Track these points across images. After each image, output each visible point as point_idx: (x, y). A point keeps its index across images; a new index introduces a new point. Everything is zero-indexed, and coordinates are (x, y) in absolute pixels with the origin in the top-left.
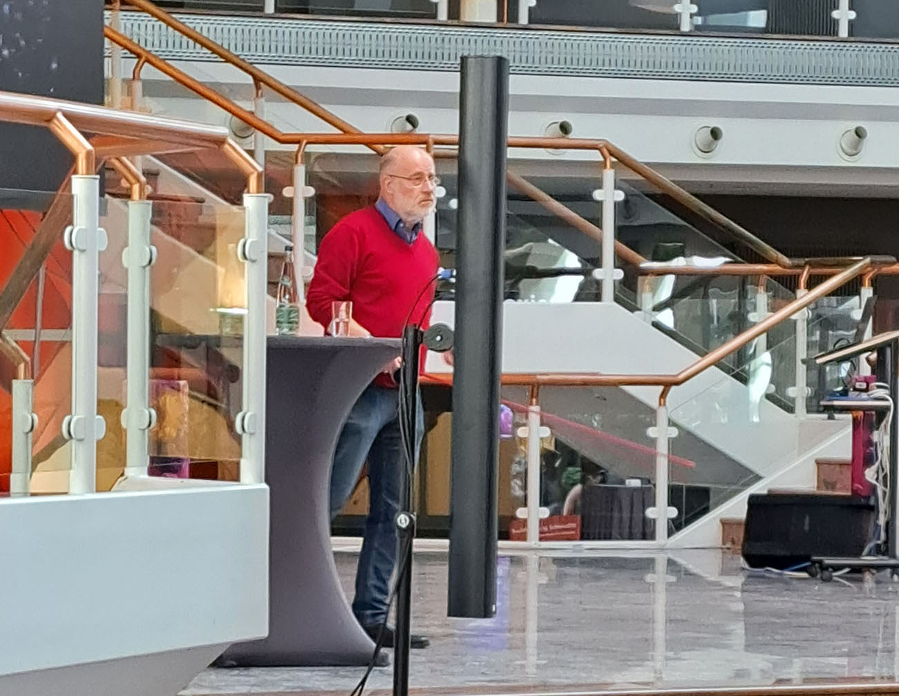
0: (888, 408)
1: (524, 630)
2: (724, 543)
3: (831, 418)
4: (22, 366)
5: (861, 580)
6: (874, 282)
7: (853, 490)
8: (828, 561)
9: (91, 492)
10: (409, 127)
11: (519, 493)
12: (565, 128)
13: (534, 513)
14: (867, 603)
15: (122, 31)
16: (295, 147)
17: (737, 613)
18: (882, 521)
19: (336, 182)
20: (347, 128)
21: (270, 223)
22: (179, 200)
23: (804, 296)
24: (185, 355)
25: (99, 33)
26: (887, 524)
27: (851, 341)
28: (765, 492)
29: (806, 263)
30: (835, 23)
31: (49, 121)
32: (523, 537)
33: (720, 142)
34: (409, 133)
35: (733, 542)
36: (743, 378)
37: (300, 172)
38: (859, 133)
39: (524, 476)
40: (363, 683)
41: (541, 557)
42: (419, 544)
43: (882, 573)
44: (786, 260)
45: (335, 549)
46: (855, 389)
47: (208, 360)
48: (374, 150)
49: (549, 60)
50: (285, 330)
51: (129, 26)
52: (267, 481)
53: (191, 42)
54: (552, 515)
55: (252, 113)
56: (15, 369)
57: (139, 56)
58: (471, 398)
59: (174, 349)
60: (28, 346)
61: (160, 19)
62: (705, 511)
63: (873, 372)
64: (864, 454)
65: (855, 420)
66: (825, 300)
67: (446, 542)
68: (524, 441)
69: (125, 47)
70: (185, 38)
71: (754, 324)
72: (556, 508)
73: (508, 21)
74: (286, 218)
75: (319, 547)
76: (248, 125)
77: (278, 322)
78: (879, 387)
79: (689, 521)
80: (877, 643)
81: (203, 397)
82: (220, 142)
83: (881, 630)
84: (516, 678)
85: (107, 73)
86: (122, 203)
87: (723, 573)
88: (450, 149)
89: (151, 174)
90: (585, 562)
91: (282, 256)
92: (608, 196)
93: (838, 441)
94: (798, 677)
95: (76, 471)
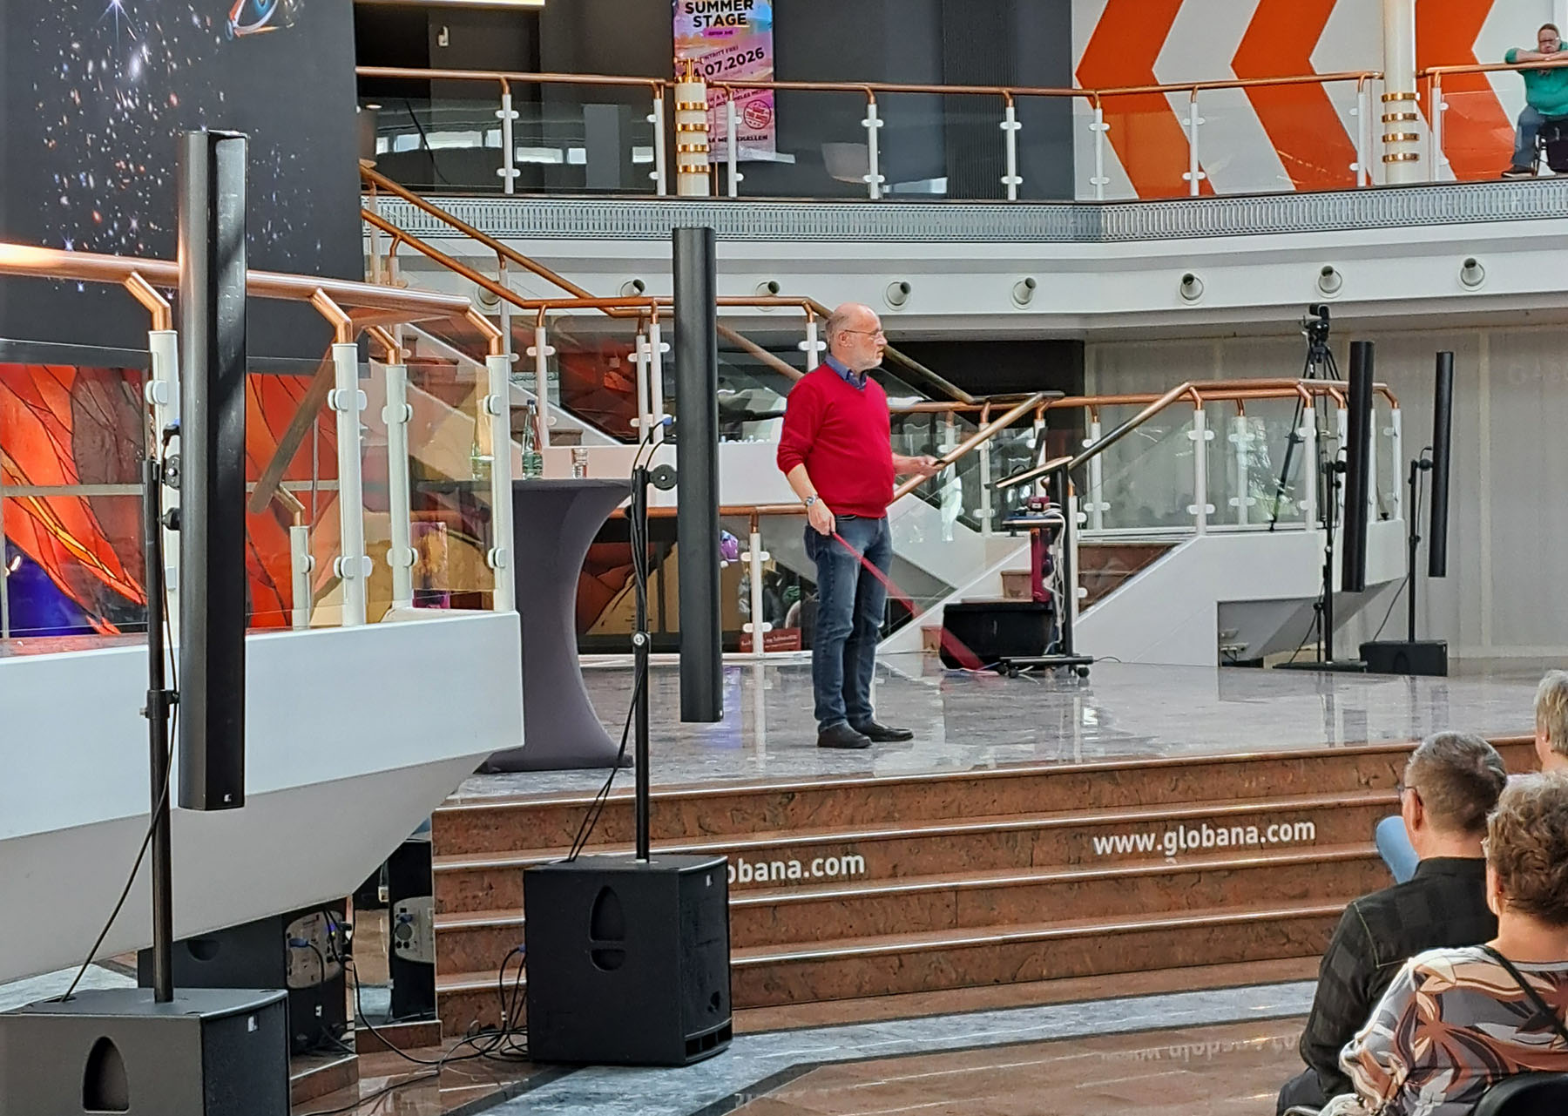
0: (1061, 525)
1: (753, 730)
2: (925, 648)
3: (1013, 535)
4: (298, 514)
5: (1043, 676)
6: (1046, 415)
7: (1034, 598)
8: (1014, 660)
9: (363, 624)
10: (636, 290)
11: (746, 610)
12: (773, 288)
13: (759, 628)
14: (1049, 696)
15: (379, 214)
16: (536, 312)
17: (936, 709)
18: (1059, 623)
19: (575, 342)
20: (581, 294)
21: (513, 379)
22: (436, 363)
23: (986, 429)
24: (440, 498)
25: (359, 216)
26: (1064, 625)
27: (1027, 468)
28: (958, 602)
29: (988, 400)
30: (1005, 187)
31: (311, 296)
32: (750, 649)
33: (908, 295)
34: (636, 296)
35: (932, 646)
36: (937, 504)
37: (541, 333)
38: (1029, 284)
39: (749, 595)
40: (609, 782)
41: (766, 666)
42: (654, 659)
43: (1061, 669)
44: (970, 398)
45: (582, 665)
46: (1032, 510)
47: (461, 502)
48: (605, 311)
49: (757, 228)
50: (530, 475)
51: (385, 208)
52: (518, 609)
53: (441, 222)
54: (774, 628)
55: (497, 282)
56: (292, 517)
57: (394, 235)
58: (694, 531)
59: (432, 495)
60: (305, 497)
61: (412, 202)
62: (910, 619)
63: (1047, 494)
64: (1042, 565)
65: (1033, 536)
66: (1005, 433)
67: (678, 656)
68: (748, 564)
69: (382, 228)
70: (435, 219)
72: (778, 623)
73: (720, 195)
74: (530, 374)
75: (570, 664)
76: (495, 293)
77: (524, 468)
78: (1052, 507)
79: (894, 630)
80: (1058, 729)
81: (460, 535)
82: (464, 310)
83: (1062, 720)
84: (745, 772)
85: (367, 251)
86: (382, 365)
87: (924, 675)
88: (670, 310)
89: (409, 341)
90: (804, 669)
91: (525, 409)
92: (812, 346)
93: (1020, 556)
94: (991, 762)
95: (347, 607)
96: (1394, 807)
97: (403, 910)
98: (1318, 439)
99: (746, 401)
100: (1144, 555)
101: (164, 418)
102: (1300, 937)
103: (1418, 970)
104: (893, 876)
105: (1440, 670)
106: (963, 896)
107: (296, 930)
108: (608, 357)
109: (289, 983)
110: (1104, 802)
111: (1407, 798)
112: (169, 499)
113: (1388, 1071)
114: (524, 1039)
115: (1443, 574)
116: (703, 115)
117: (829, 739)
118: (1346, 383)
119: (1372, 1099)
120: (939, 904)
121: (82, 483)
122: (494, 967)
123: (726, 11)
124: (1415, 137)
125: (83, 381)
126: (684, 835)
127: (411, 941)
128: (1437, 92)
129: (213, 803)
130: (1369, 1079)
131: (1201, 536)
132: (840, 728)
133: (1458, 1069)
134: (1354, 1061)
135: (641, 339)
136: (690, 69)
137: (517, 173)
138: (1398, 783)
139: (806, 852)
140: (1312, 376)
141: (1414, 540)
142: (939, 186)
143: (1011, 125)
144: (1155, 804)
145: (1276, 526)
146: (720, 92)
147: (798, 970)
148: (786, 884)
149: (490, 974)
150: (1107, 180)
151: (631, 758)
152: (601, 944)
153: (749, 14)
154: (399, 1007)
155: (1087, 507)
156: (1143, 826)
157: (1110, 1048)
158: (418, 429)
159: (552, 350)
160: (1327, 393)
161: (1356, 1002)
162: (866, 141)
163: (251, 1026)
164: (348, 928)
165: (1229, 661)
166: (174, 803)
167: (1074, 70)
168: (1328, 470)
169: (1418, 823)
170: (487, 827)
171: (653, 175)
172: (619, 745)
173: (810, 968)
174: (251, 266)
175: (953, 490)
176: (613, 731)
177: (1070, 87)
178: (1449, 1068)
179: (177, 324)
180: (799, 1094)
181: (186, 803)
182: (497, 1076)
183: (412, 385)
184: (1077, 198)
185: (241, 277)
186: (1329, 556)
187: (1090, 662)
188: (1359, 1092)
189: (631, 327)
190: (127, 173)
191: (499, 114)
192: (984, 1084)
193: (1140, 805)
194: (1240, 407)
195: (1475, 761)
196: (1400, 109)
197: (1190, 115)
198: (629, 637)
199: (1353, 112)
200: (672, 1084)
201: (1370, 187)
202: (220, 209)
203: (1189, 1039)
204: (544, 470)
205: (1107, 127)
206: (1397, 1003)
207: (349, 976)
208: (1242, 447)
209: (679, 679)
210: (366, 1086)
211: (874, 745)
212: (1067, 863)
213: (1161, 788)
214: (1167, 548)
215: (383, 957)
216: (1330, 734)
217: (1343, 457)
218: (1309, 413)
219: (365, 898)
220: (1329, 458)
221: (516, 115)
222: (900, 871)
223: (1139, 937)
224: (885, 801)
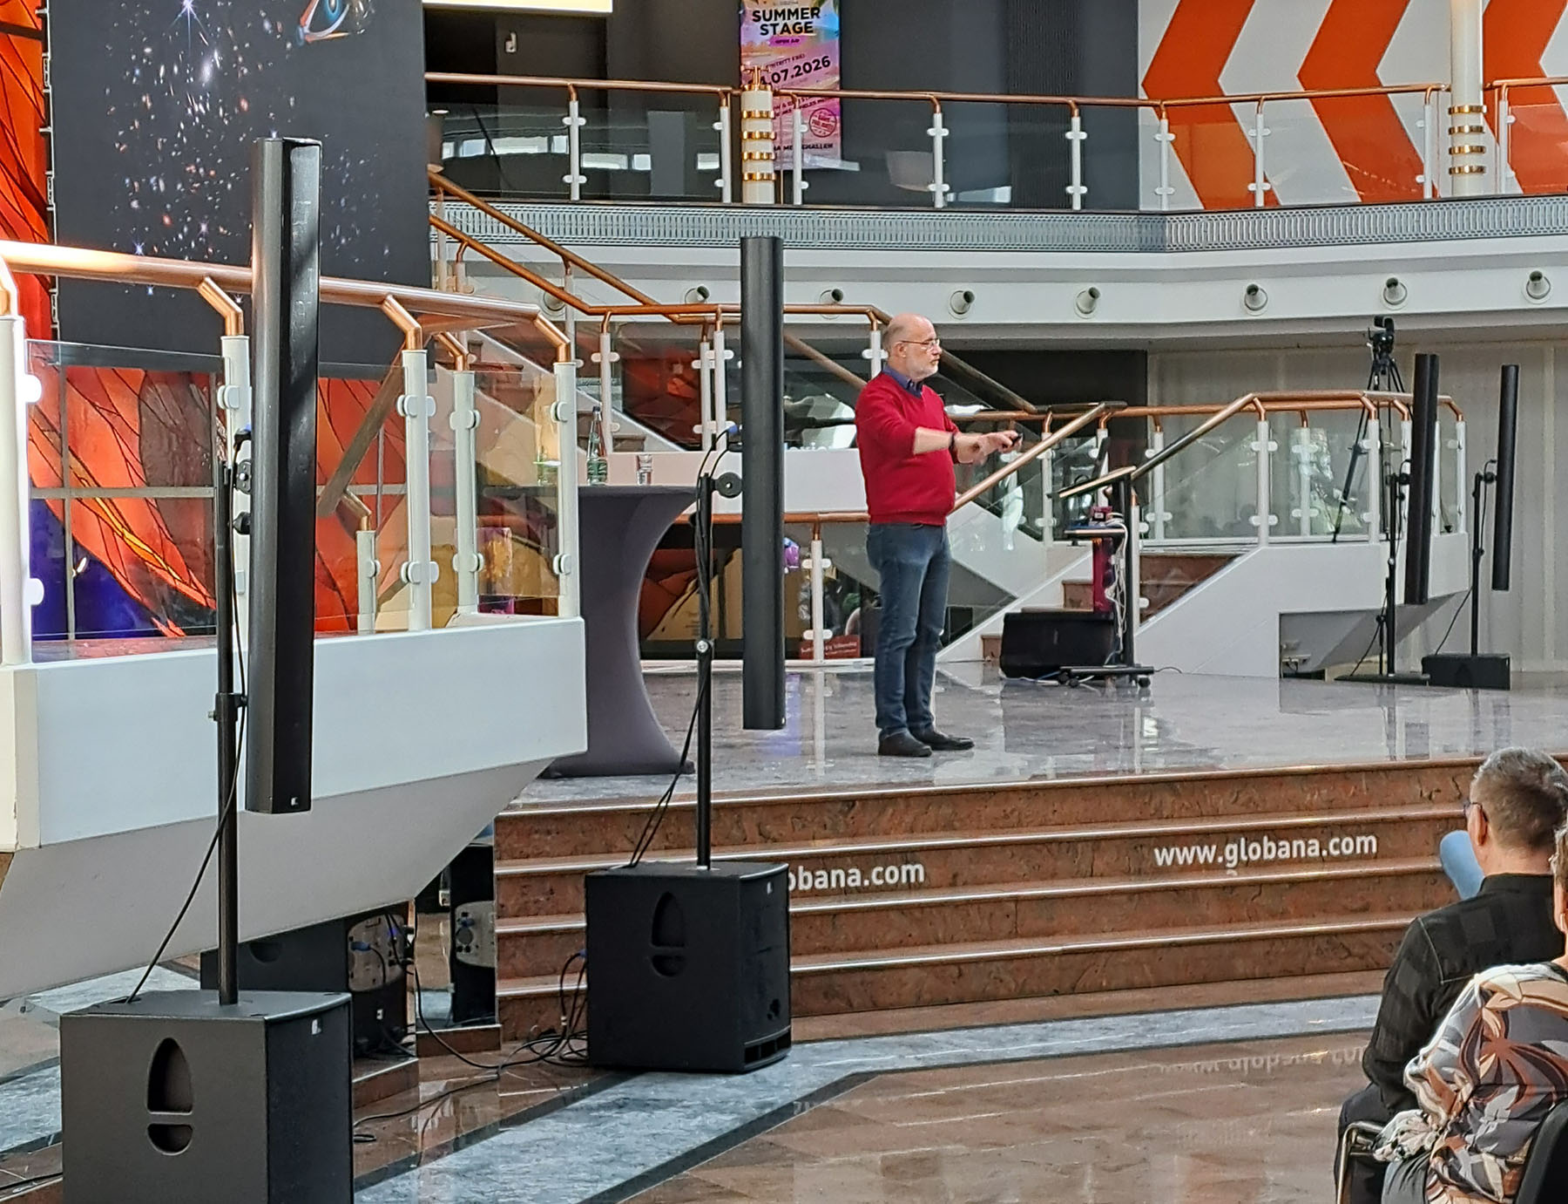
0: (1123, 535)
1: (813, 738)
2: (984, 656)
3: (1074, 544)
4: (365, 519)
5: (1104, 686)
6: (1108, 425)
7: (1095, 608)
8: (1074, 670)
9: (428, 628)
10: (701, 298)
11: (806, 617)
12: (837, 296)
13: (819, 634)
14: (1109, 706)
15: (446, 219)
16: (601, 318)
17: (996, 718)
19: (639, 348)
20: (646, 300)
21: (578, 385)
22: (501, 368)
23: (1048, 438)
24: (506, 504)
25: (427, 222)
26: (1124, 635)
27: (1090, 477)
28: (1019, 611)
29: (1049, 409)
30: (1070, 197)
31: (382, 303)
32: (810, 656)
33: (972, 304)
34: (700, 303)
35: (993, 655)
36: (998, 512)
37: (606, 339)
38: (1093, 294)
39: (810, 602)
40: (671, 789)
41: (826, 674)
42: (717, 665)
43: (1122, 679)
44: (1032, 407)
45: (644, 671)
46: (1094, 519)
47: (528, 509)
48: (669, 318)
49: (821, 236)
50: (595, 481)
51: (452, 214)
52: (582, 615)
53: (507, 227)
54: (834, 636)
55: (562, 289)
56: (359, 522)
57: (461, 241)
58: (758, 536)
59: (498, 500)
60: (371, 501)
61: (479, 207)
62: (969, 628)
63: (1109, 504)
64: (1104, 574)
65: (1095, 545)
66: (1067, 442)
67: (741, 662)
68: (809, 572)
69: (448, 233)
70: (502, 224)
71: (1006, 464)
72: (838, 630)
73: (784, 202)
74: (596, 380)
75: (630, 667)
76: (559, 299)
77: (589, 474)
78: (1115, 517)
79: (954, 639)
80: (1118, 740)
81: (525, 541)
82: (532, 317)
83: (1122, 729)
84: (806, 780)
85: (434, 256)
86: (449, 372)
87: (984, 683)
88: (737, 317)
89: (475, 346)
90: (864, 677)
91: (591, 415)
92: (875, 355)
93: (1081, 565)
94: (1050, 773)
95: (414, 610)
96: (1460, 822)
97: (465, 914)
98: (1381, 451)
99: (807, 407)
100: (1206, 566)
101: (236, 423)
102: (1361, 952)
103: (1485, 987)
104: (953, 883)
105: (1504, 685)
106: (1022, 906)
107: (359, 933)
108: (672, 363)
109: (352, 986)
110: (1165, 814)
111: (1473, 814)
112: (240, 503)
113: (1452, 1087)
114: (584, 1045)
115: (1507, 588)
116: (769, 123)
117: (890, 747)
118: (1411, 395)
119: (1437, 1115)
120: (998, 913)
121: (148, 485)
122: (554, 972)
123: (793, 20)
124: (1481, 150)
125: (151, 384)
126: (744, 842)
127: (472, 945)
128: (1504, 104)
129: (280, 806)
130: (1433, 1095)
131: (1263, 547)
132: (902, 736)
133: (1523, 1086)
134: (1418, 1076)
135: (705, 346)
136: (756, 77)
137: (583, 180)
138: (1461, 798)
139: (865, 860)
140: (1376, 388)
141: (1477, 553)
142: (1003, 194)
143: (1076, 135)
144: (1216, 815)
145: (1339, 537)
146: (786, 100)
147: (858, 978)
148: (847, 892)
149: (549, 978)
150: (1172, 190)
151: (692, 764)
152: (660, 950)
153: (816, 22)
154: (461, 1011)
155: (1149, 517)
156: (1204, 838)
157: (1170, 1060)
158: (484, 435)
159: (616, 357)
160: (1391, 404)
161: (1419, 1018)
162: (931, 149)
163: (315, 1029)
164: (411, 931)
165: (1290, 673)
166: (241, 806)
167: (1140, 81)
168: (1391, 482)
169: (1483, 839)
170: (549, 833)
171: (718, 183)
172: (681, 752)
173: (868, 976)
174: (323, 273)
175: (1015, 500)
176: (676, 739)
177: (1136, 97)
178: (1513, 1085)
179: (249, 329)
180: (857, 1102)
181: (252, 806)
182: (557, 1081)
183: (479, 392)
184: (1142, 208)
185: (314, 284)
186: (1392, 568)
187: (1150, 672)
188: (1423, 1108)
189: (693, 334)
190: (197, 177)
191: (566, 121)
192: (1042, 1095)
193: (1201, 816)
194: (1304, 418)
195: (1540, 777)
196: (1467, 121)
197: (1255, 126)
198: (693, 643)
199: (1420, 124)
200: (730, 1092)
201: (1436, 199)
202: (294, 215)
203: (1249, 1052)
204: (608, 476)
205: (1172, 137)
206: (1463, 1019)
207: (411, 980)
208: (1305, 458)
209: (741, 686)
210: (426, 1090)
211: (935, 753)
212: (1127, 874)
213: (1222, 800)
214: (1231, 558)
215: (443, 960)
216: (1391, 748)
217: (1407, 469)
218: (1373, 425)
219: (427, 902)
220: (1393, 470)
221: (583, 121)
222: (960, 880)
223: (1200, 950)
224: (946, 810)
